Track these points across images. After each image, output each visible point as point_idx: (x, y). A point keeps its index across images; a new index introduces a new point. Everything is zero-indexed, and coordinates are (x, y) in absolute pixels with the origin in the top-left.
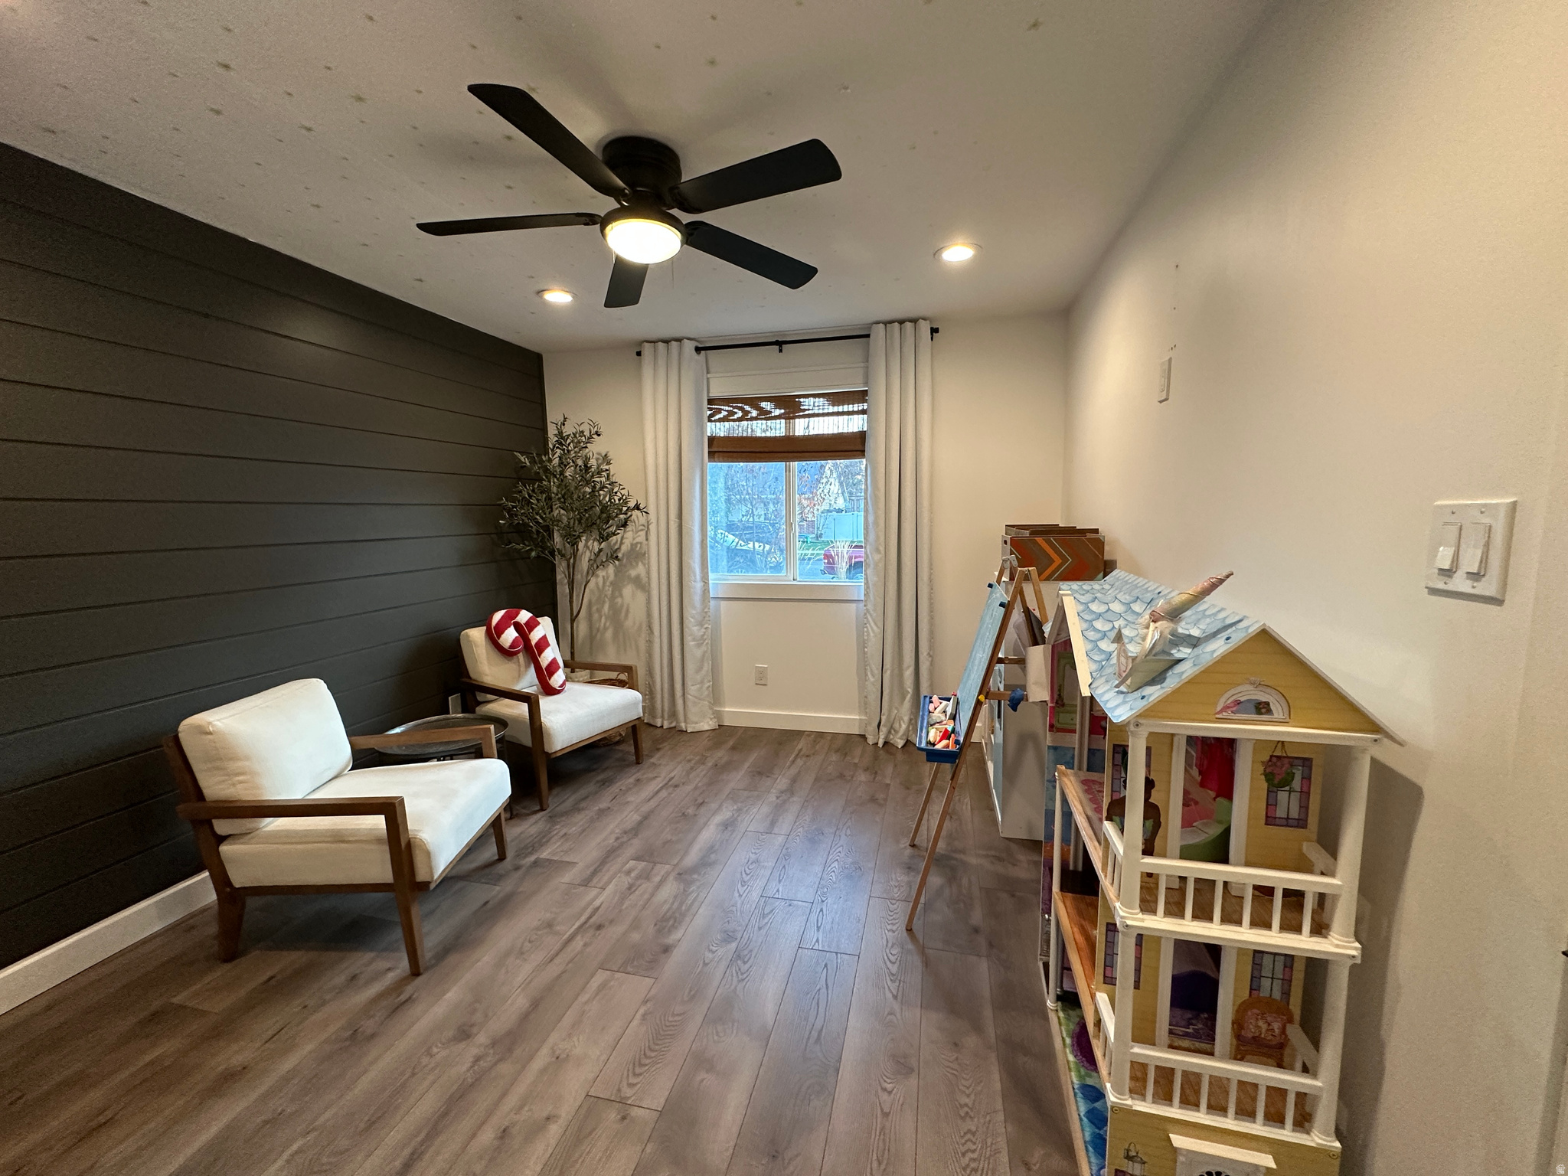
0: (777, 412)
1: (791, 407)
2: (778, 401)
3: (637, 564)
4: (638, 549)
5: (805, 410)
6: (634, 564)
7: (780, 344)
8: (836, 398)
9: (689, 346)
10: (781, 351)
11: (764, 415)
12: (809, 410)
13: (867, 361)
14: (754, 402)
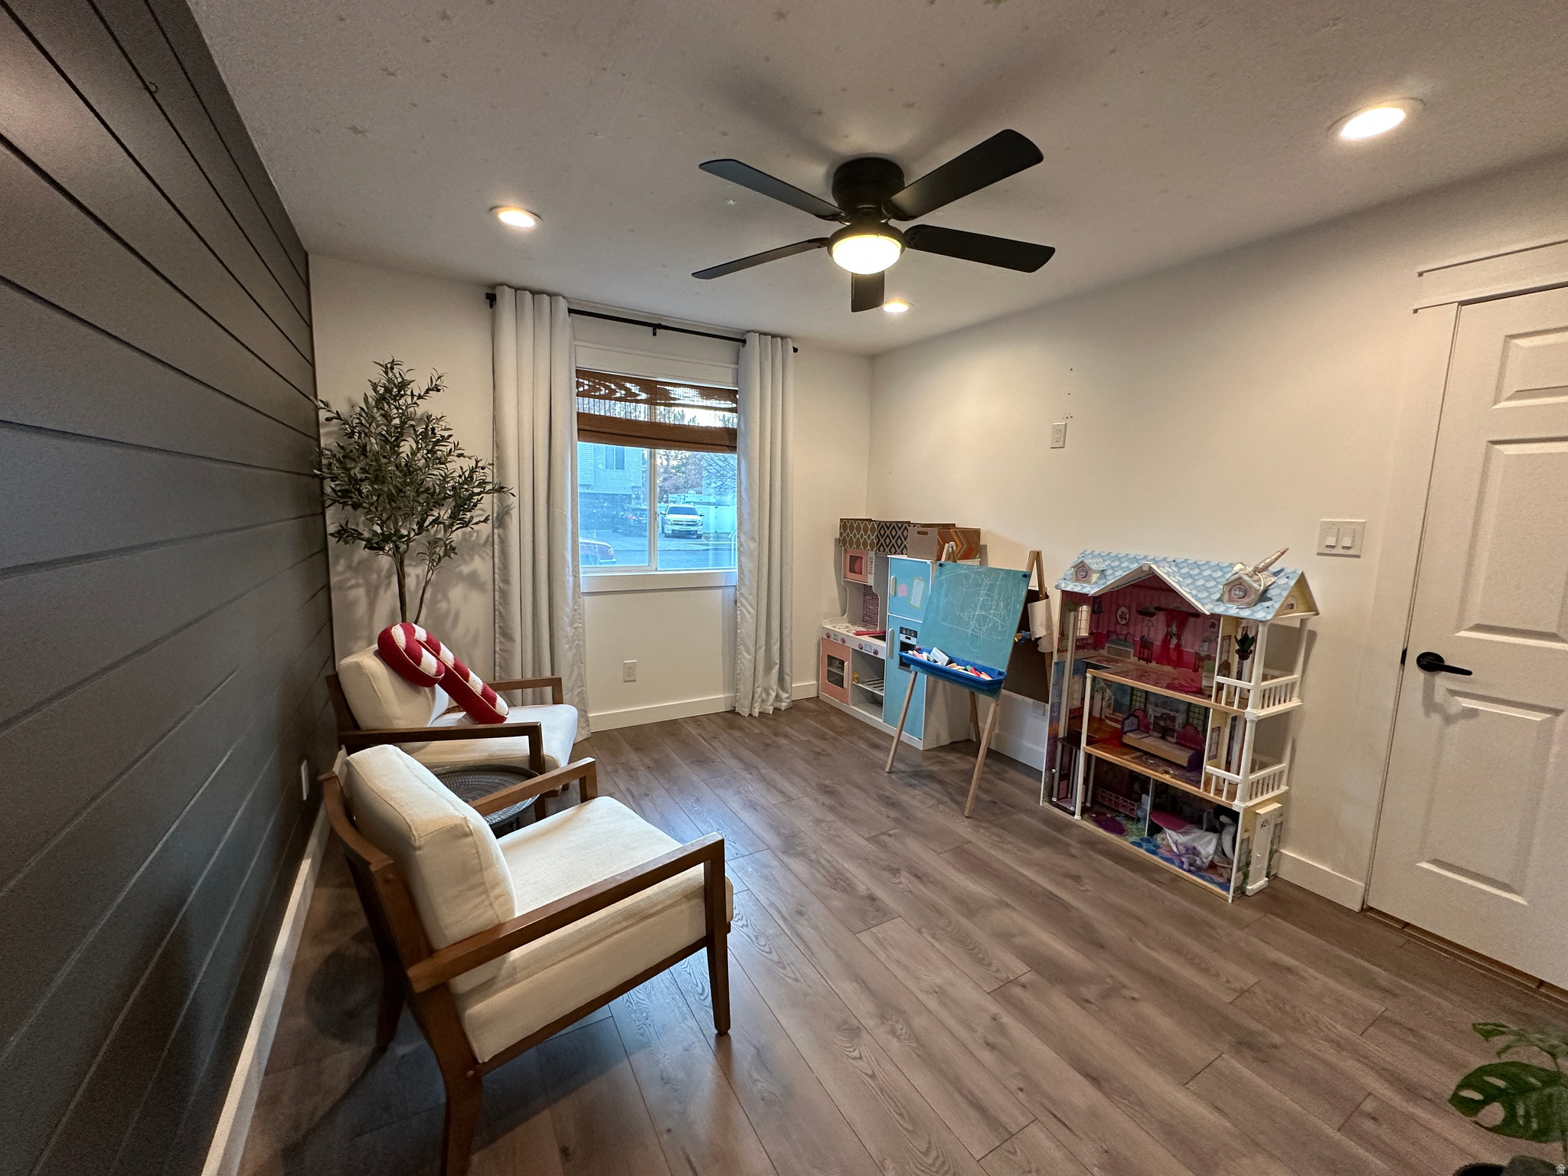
0: (643, 396)
1: (657, 394)
2: (647, 385)
3: (472, 559)
4: (473, 538)
5: (675, 399)
6: (467, 557)
7: (656, 327)
8: (707, 392)
9: (563, 306)
10: (655, 334)
11: (630, 397)
12: (679, 399)
13: (737, 364)
14: (620, 380)
